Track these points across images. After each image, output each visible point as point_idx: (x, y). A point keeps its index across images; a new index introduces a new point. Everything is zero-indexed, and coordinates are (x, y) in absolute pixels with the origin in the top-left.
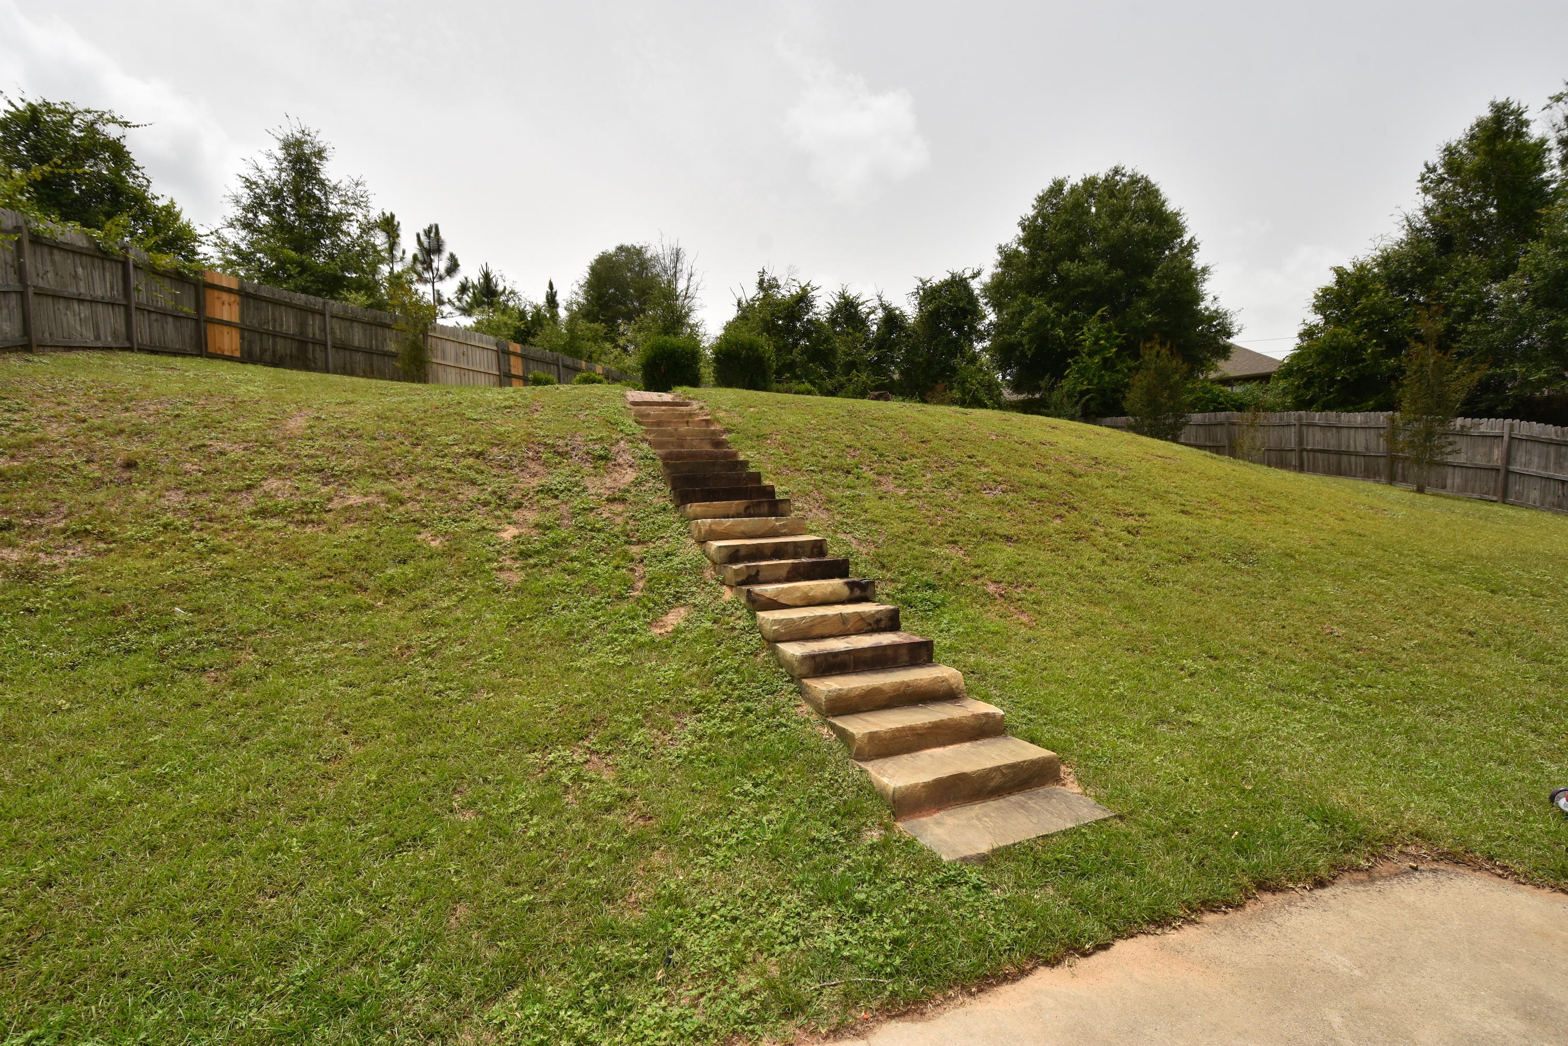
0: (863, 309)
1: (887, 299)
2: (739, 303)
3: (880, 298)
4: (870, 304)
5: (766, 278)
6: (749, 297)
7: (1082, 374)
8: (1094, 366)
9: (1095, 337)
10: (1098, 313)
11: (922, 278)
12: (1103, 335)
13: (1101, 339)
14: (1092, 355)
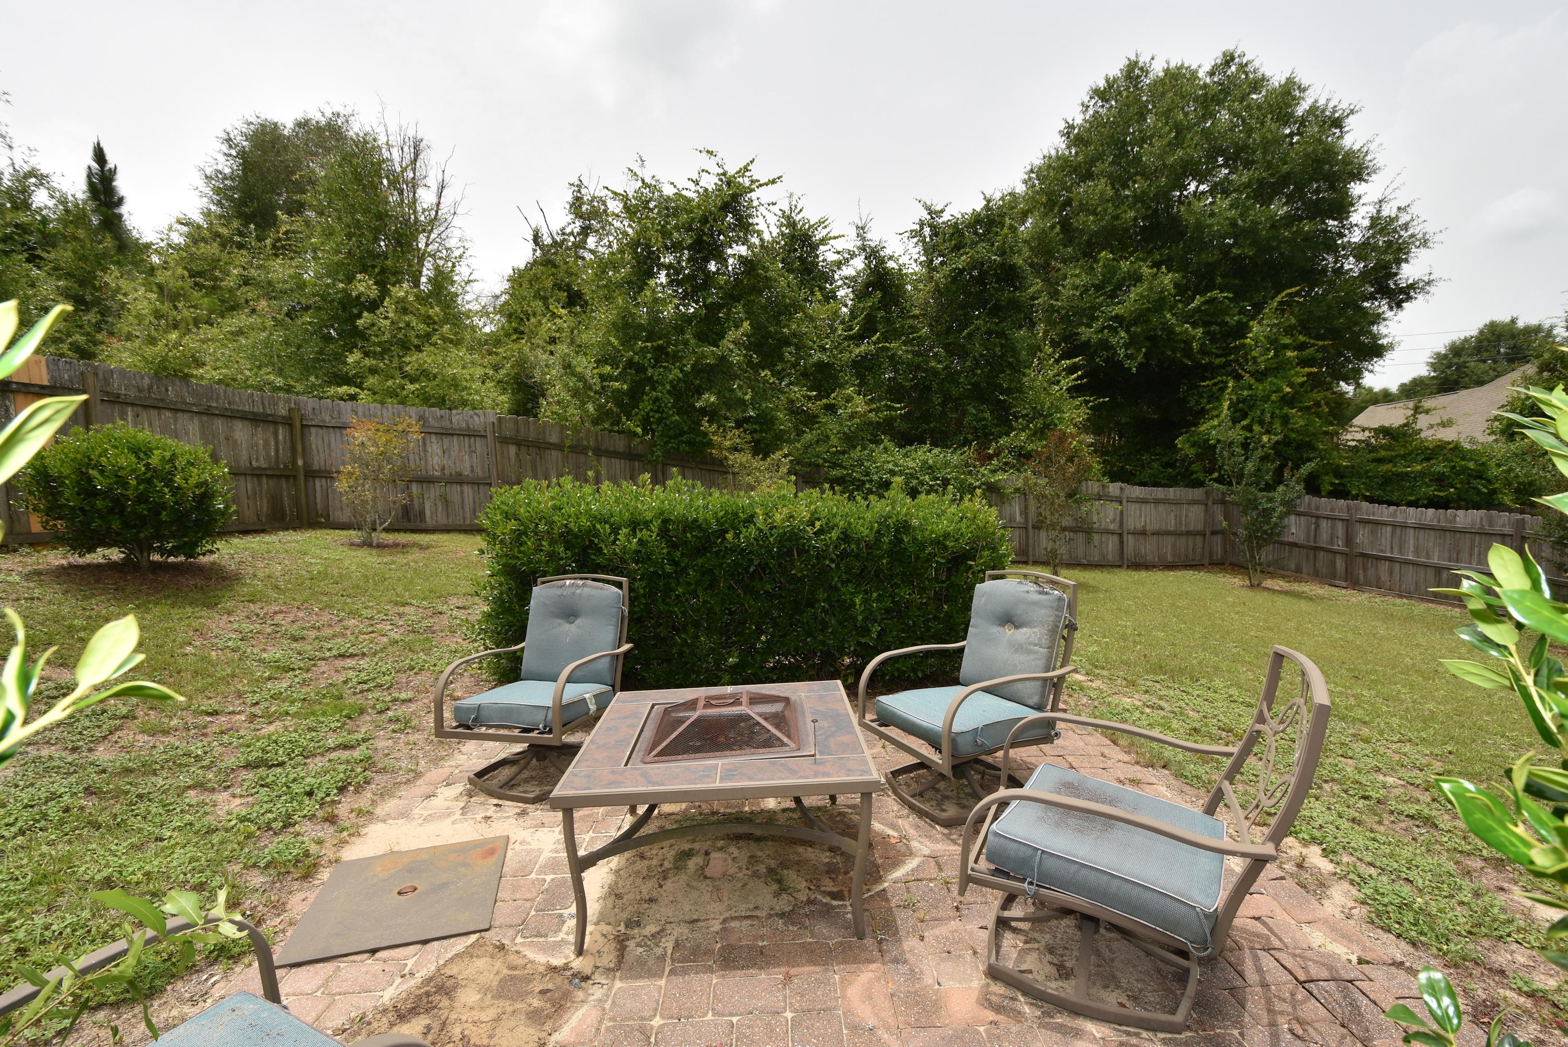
0: (827, 254)
1: (874, 237)
2: (536, 238)
3: (861, 230)
4: (839, 244)
5: (587, 194)
6: (555, 227)
7: (1241, 410)
8: (1273, 397)
9: (1271, 343)
10: (1279, 298)
11: (929, 203)
12: (1287, 341)
13: (1286, 347)
14: (1260, 376)
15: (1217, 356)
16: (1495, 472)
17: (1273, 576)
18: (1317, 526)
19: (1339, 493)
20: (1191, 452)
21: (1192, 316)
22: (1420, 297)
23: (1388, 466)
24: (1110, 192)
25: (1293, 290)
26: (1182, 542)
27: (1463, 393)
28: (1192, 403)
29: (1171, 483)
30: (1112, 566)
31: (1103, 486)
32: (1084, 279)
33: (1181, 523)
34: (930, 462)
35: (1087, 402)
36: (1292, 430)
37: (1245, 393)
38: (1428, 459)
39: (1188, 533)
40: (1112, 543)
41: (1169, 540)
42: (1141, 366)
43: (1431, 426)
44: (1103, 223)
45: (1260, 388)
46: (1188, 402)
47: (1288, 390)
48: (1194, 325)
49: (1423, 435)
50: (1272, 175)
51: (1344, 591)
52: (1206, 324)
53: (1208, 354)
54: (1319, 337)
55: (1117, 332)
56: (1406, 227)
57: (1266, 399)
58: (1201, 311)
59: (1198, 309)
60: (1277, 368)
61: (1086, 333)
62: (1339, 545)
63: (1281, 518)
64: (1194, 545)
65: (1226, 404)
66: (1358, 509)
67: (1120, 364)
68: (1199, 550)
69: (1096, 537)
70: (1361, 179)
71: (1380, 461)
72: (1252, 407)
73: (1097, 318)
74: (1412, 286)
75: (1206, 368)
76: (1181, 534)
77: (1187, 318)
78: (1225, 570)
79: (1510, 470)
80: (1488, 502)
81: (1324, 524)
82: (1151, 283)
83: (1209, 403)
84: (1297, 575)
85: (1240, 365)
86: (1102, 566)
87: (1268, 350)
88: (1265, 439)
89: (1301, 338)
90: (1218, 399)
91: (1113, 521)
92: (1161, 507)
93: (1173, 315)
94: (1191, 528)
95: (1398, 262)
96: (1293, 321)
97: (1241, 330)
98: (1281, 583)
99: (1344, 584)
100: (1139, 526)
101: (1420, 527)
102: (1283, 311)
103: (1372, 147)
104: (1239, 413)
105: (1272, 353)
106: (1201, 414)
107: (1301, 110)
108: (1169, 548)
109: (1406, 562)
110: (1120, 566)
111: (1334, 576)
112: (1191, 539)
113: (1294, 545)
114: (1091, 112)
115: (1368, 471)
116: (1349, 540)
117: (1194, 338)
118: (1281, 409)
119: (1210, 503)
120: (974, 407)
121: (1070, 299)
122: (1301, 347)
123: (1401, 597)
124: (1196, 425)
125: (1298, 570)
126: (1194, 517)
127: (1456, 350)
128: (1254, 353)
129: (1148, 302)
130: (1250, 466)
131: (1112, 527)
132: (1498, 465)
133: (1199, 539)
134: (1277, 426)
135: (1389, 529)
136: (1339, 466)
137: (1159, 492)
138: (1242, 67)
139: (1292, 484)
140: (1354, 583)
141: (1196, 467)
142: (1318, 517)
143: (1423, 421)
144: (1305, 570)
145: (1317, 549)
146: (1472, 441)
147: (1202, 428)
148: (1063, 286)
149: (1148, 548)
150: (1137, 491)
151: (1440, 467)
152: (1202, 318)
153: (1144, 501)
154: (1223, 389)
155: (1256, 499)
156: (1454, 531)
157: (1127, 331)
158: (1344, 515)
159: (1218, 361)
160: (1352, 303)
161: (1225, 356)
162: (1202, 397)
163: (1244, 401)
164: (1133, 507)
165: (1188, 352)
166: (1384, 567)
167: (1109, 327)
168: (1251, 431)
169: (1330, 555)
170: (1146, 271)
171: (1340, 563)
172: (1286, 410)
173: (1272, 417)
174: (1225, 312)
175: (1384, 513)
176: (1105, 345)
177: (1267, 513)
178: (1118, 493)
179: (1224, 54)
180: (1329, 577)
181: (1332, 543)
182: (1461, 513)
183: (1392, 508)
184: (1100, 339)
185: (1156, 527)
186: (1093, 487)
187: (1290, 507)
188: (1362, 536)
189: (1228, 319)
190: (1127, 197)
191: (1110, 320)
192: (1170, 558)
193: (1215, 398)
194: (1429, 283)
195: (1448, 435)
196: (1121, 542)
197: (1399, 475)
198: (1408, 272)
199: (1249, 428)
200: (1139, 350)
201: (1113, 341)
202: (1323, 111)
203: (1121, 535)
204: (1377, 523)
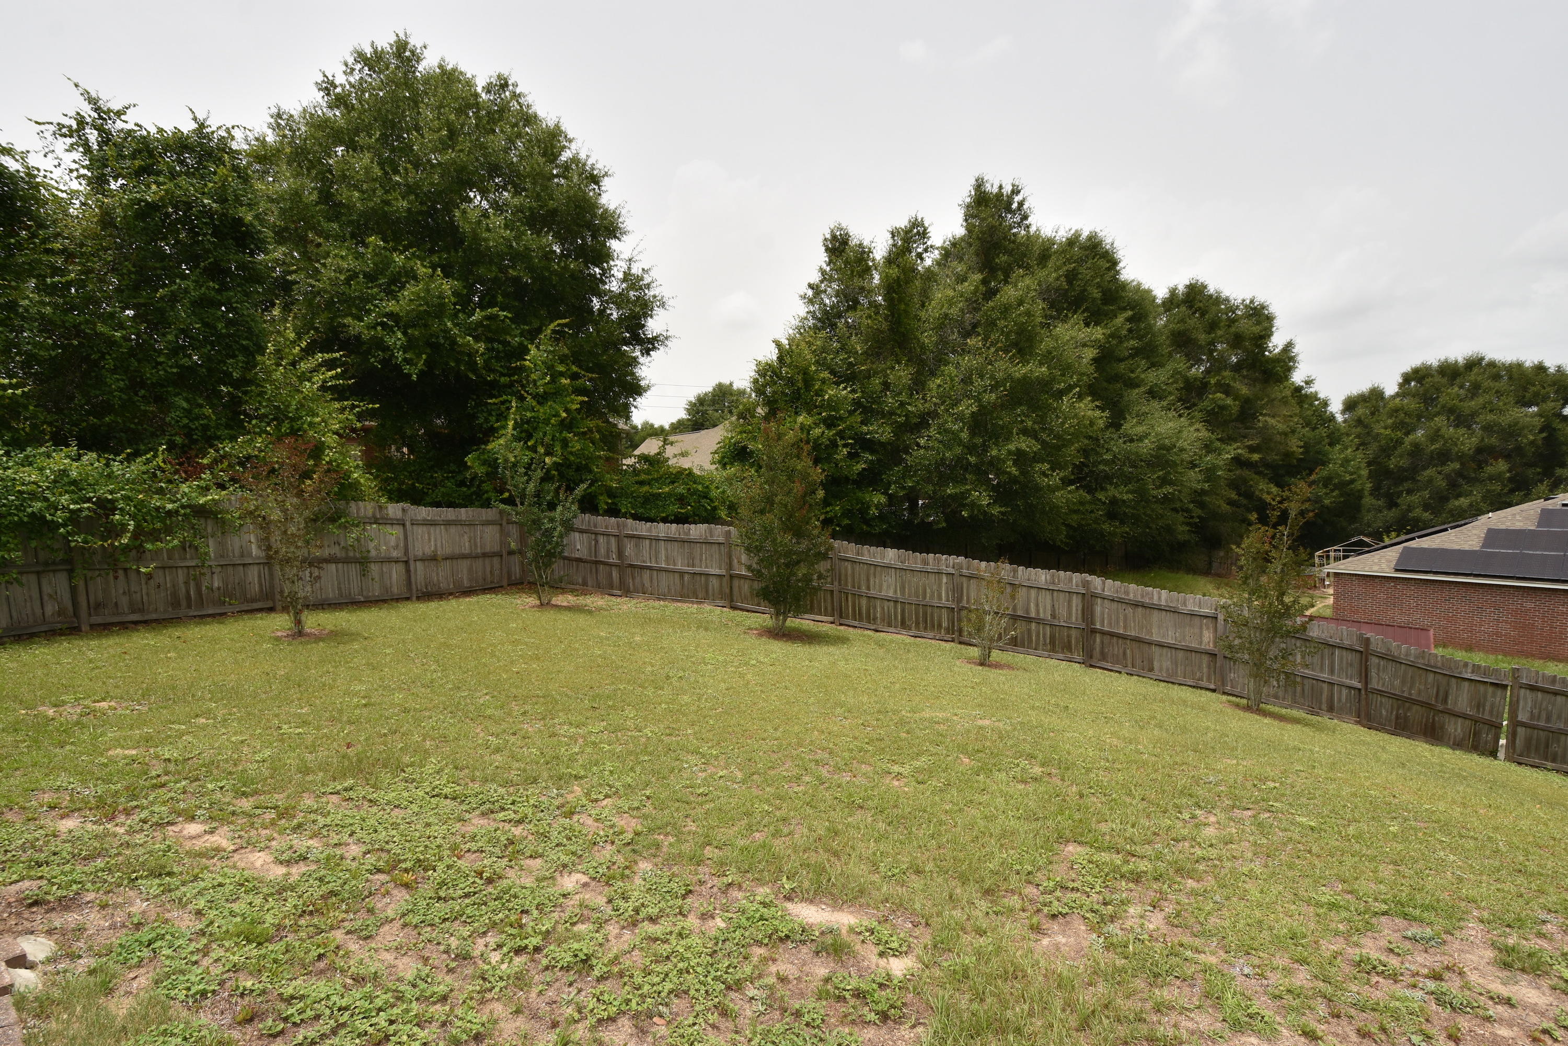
7: (527, 431)
8: (553, 421)
9: (548, 369)
10: (552, 326)
11: (94, 95)
12: (561, 368)
13: (562, 374)
14: (542, 399)
15: (502, 375)
16: (714, 493)
17: (564, 591)
18: (597, 542)
19: (613, 512)
20: (481, 470)
21: (475, 330)
22: (661, 348)
23: (645, 488)
24: (377, 171)
25: (564, 321)
26: (478, 565)
27: (703, 432)
28: (481, 420)
29: (467, 502)
30: (397, 600)
31: (380, 507)
32: (350, 263)
33: (476, 546)
34: (74, 474)
35: (353, 407)
36: (571, 453)
37: (529, 414)
38: (673, 482)
39: (485, 555)
40: (396, 573)
41: (464, 565)
42: (421, 374)
43: (675, 456)
44: (371, 204)
45: (543, 411)
46: (477, 418)
47: (564, 415)
48: (477, 339)
49: (670, 463)
50: (541, 207)
51: (619, 600)
52: (489, 340)
53: (491, 370)
54: (589, 370)
55: (394, 332)
56: (648, 286)
57: (547, 422)
58: (483, 326)
59: (479, 324)
60: (555, 394)
61: (355, 327)
62: (614, 559)
63: (561, 536)
64: (492, 567)
65: (511, 424)
66: (625, 526)
67: (398, 368)
68: (497, 572)
69: (374, 568)
70: (615, 237)
71: (642, 483)
72: (535, 429)
73: (368, 312)
74: (655, 339)
75: (494, 384)
76: (477, 557)
77: (470, 330)
78: (522, 591)
79: (724, 492)
80: (711, 518)
81: (601, 539)
82: (427, 284)
83: (497, 421)
84: (583, 589)
85: (523, 386)
86: (385, 601)
87: (546, 374)
88: (547, 460)
89: (574, 368)
90: (506, 419)
91: (396, 547)
92: (453, 529)
93: (456, 325)
94: (488, 549)
95: (646, 315)
96: (566, 351)
97: (522, 351)
98: (570, 597)
99: (619, 593)
100: (428, 551)
101: (669, 540)
102: (557, 340)
103: (623, 212)
104: (526, 432)
105: (548, 378)
106: (491, 433)
107: (565, 156)
108: (465, 571)
109: (660, 570)
110: (408, 599)
111: (612, 587)
112: (487, 561)
113: (579, 560)
114: (357, 76)
115: (632, 492)
116: (620, 554)
117: (477, 351)
118: (561, 433)
119: (504, 523)
120: (187, 400)
121: (334, 282)
122: (574, 377)
123: (659, 599)
124: (486, 443)
125: (585, 584)
126: (489, 537)
127: (701, 401)
128: (533, 376)
129: (427, 304)
130: (531, 487)
131: (395, 554)
132: (717, 488)
133: (496, 561)
134: (558, 448)
135: (647, 542)
136: (611, 487)
137: (449, 513)
138: (516, 96)
139: (568, 505)
140: (627, 592)
141: (486, 486)
142: (596, 534)
143: (670, 451)
144: (590, 583)
145: (597, 563)
146: (701, 468)
147: (490, 447)
148: (324, 265)
149: (441, 575)
150: (423, 512)
151: (681, 489)
152: (483, 332)
153: (433, 523)
154: (508, 409)
155: (539, 519)
156: (690, 542)
157: (405, 333)
158: (615, 531)
159: (503, 380)
160: (614, 344)
161: (509, 376)
162: (491, 415)
163: (528, 422)
164: (420, 530)
165: (472, 365)
166: (646, 575)
167: (383, 324)
168: (536, 452)
169: (608, 568)
170: (422, 270)
171: (615, 574)
172: (565, 434)
173: (553, 439)
174: (506, 331)
175: (643, 528)
176: (379, 344)
177: (548, 533)
178: (399, 514)
179: (499, 77)
180: (607, 588)
181: (608, 558)
182: (693, 526)
183: (649, 524)
184: (373, 337)
185: (448, 551)
186: (366, 508)
187: (569, 527)
188: (629, 548)
189: (509, 339)
190: (398, 184)
191: (385, 316)
192: (466, 583)
193: (502, 416)
194: (667, 338)
195: (685, 463)
196: (408, 571)
197: (653, 495)
198: (653, 326)
199: (534, 449)
200: (419, 356)
201: (389, 340)
202: (584, 165)
203: (406, 563)
204: (639, 537)
